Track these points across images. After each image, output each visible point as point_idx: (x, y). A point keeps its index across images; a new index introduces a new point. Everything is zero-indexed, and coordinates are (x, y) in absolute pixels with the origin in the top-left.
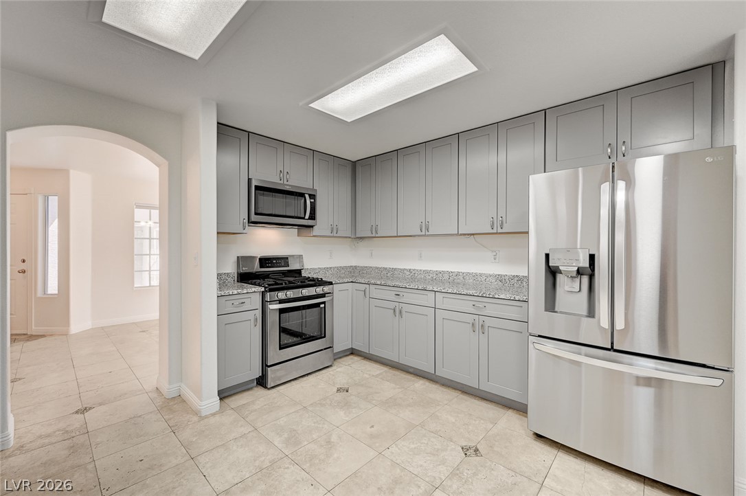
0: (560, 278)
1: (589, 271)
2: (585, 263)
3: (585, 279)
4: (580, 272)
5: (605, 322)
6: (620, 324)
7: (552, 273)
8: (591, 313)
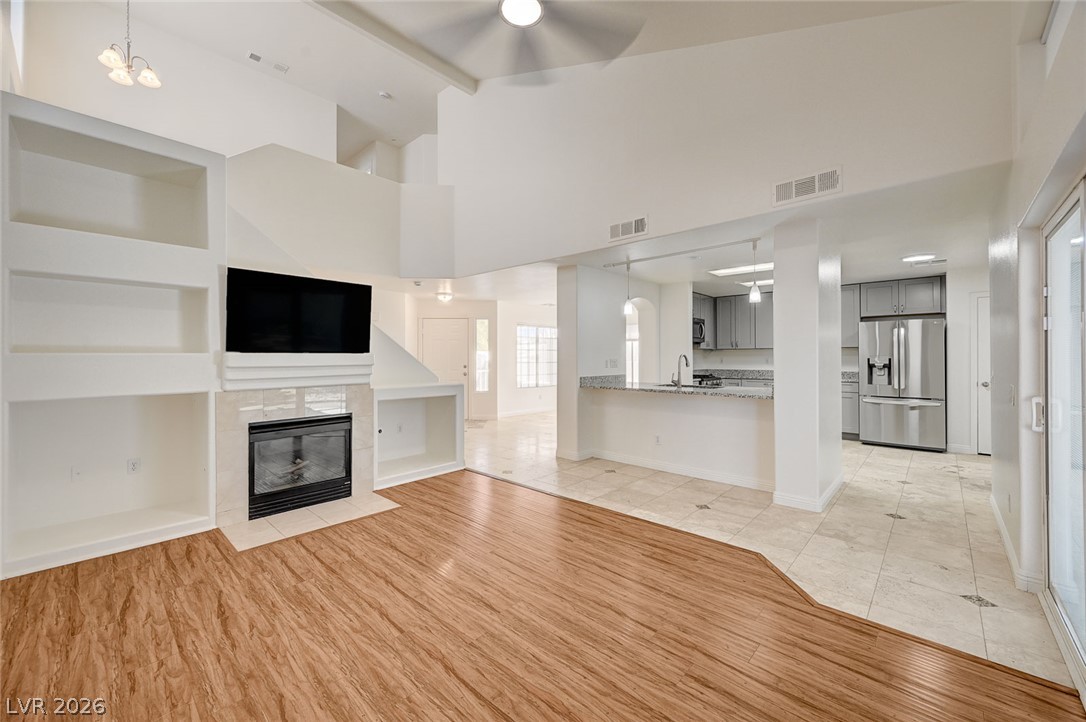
0: (874, 369)
1: (888, 366)
2: (887, 362)
3: (886, 369)
4: (885, 366)
5: (896, 387)
6: (902, 387)
7: (871, 367)
8: (890, 383)
